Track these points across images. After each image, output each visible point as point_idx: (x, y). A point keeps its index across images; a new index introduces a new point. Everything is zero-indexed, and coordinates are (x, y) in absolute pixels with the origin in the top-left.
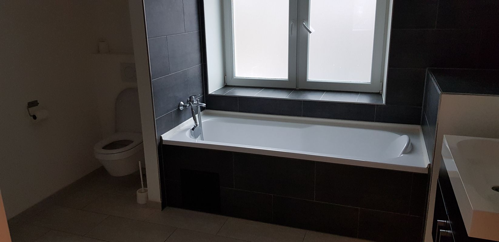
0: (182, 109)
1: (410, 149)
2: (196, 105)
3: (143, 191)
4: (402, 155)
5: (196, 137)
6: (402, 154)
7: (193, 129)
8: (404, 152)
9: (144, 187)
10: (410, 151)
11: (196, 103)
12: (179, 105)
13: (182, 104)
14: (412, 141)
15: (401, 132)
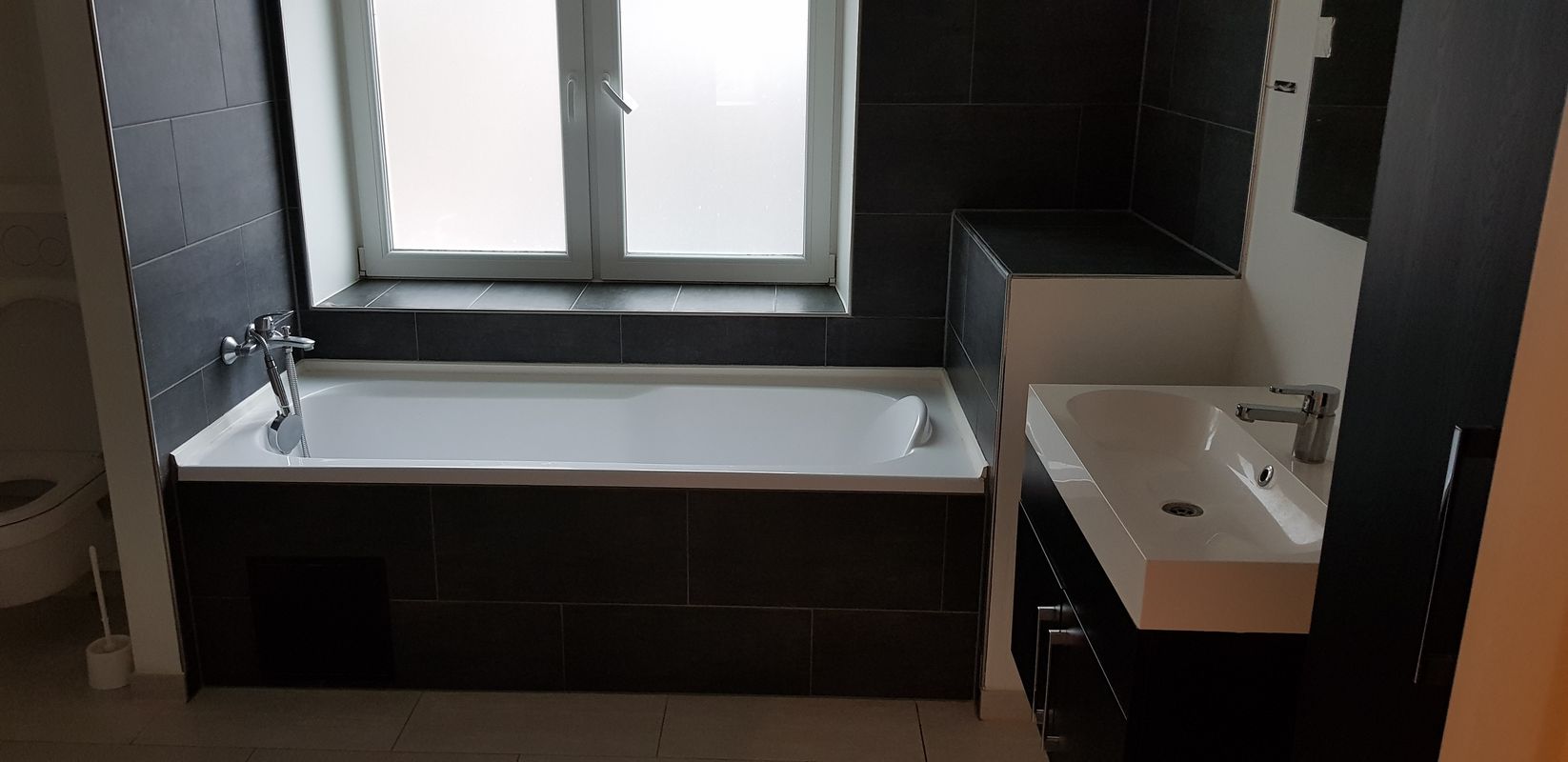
0: (231, 363)
1: (931, 434)
2: (282, 345)
3: (109, 645)
4: (912, 451)
5: (284, 450)
6: (912, 448)
7: (275, 425)
8: (917, 443)
9: (112, 633)
10: (930, 439)
11: (278, 338)
12: (223, 348)
13: (230, 345)
14: (932, 412)
15: (901, 390)
